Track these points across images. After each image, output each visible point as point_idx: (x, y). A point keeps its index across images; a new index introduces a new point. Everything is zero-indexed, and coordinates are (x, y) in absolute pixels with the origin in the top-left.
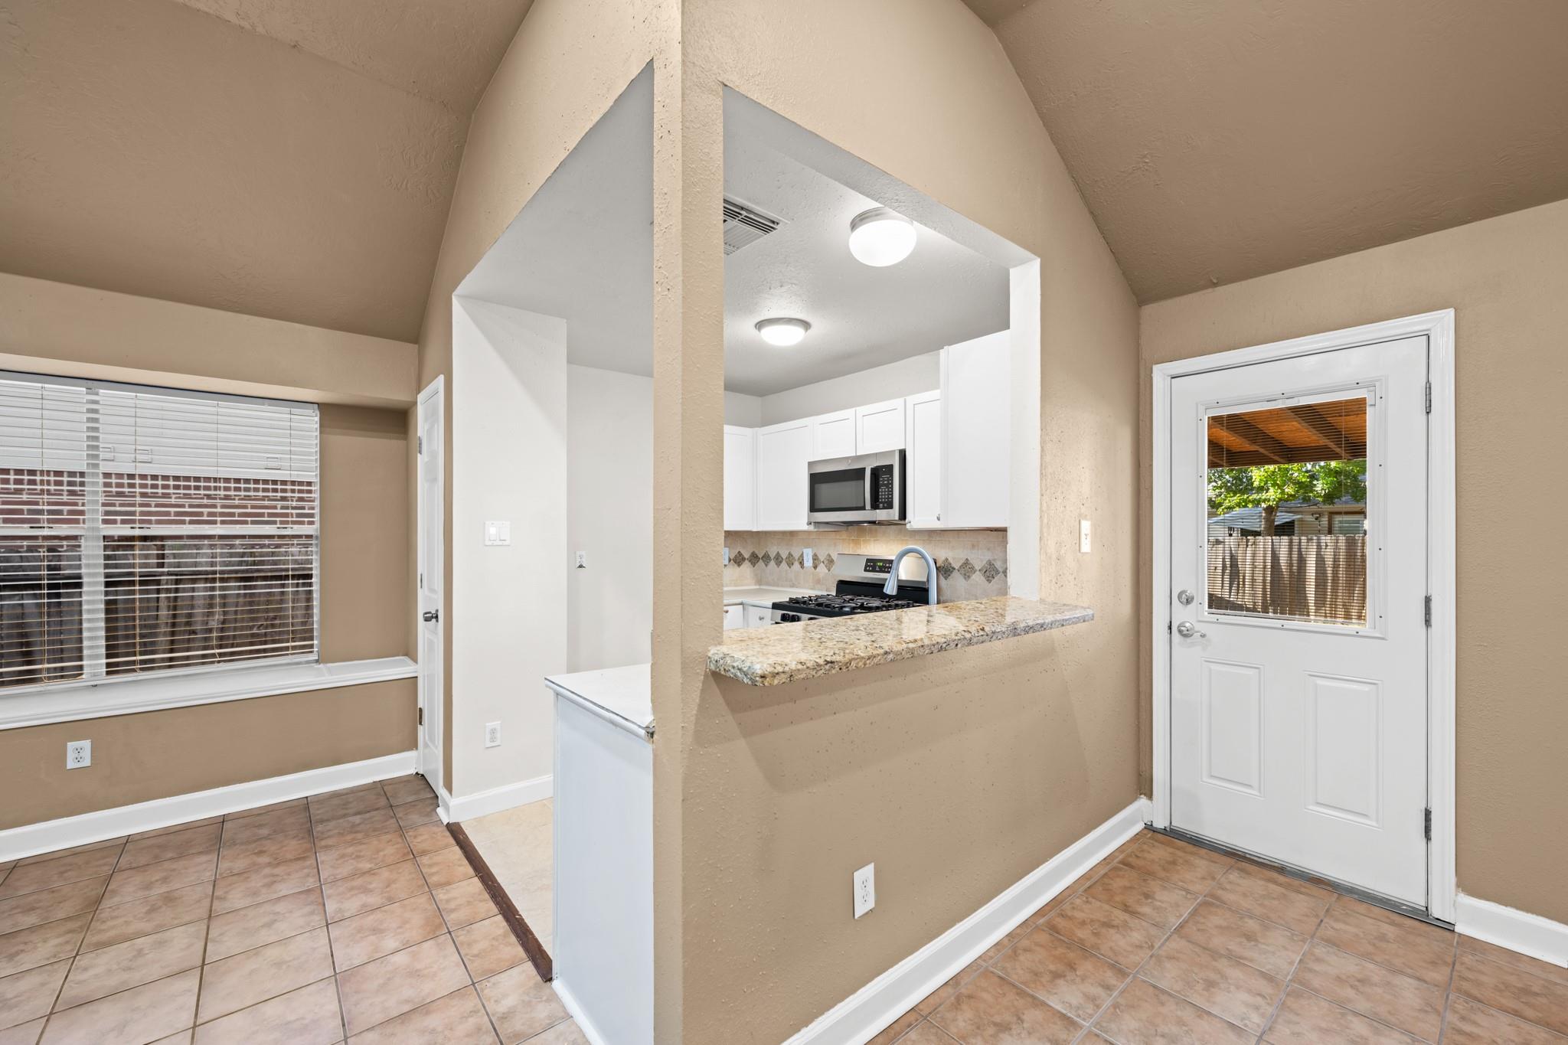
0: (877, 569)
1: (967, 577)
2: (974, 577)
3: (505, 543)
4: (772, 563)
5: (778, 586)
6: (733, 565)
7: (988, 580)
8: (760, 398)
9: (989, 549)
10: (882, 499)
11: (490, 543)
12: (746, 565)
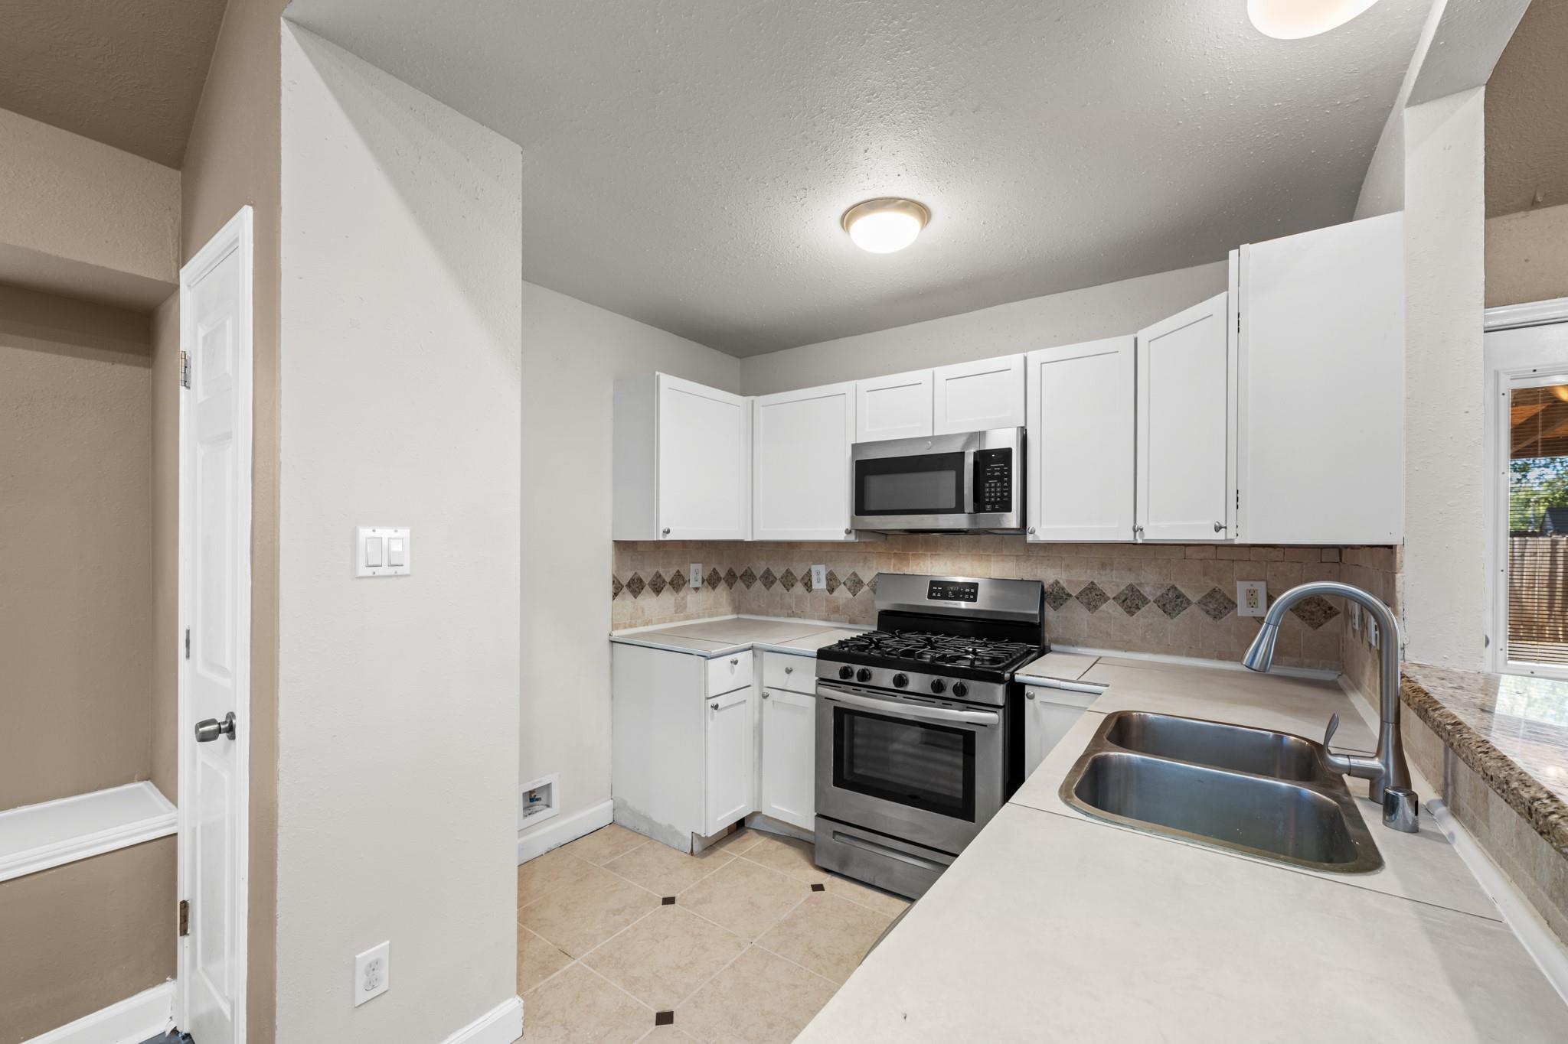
0: (950, 595)
1: (1092, 607)
2: (1104, 607)
3: (400, 571)
4: (758, 585)
5: (767, 615)
6: (707, 587)
7: (1128, 612)
8: (738, 360)
9: (1130, 570)
10: (990, 497)
11: (369, 572)
12: (722, 588)
